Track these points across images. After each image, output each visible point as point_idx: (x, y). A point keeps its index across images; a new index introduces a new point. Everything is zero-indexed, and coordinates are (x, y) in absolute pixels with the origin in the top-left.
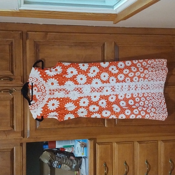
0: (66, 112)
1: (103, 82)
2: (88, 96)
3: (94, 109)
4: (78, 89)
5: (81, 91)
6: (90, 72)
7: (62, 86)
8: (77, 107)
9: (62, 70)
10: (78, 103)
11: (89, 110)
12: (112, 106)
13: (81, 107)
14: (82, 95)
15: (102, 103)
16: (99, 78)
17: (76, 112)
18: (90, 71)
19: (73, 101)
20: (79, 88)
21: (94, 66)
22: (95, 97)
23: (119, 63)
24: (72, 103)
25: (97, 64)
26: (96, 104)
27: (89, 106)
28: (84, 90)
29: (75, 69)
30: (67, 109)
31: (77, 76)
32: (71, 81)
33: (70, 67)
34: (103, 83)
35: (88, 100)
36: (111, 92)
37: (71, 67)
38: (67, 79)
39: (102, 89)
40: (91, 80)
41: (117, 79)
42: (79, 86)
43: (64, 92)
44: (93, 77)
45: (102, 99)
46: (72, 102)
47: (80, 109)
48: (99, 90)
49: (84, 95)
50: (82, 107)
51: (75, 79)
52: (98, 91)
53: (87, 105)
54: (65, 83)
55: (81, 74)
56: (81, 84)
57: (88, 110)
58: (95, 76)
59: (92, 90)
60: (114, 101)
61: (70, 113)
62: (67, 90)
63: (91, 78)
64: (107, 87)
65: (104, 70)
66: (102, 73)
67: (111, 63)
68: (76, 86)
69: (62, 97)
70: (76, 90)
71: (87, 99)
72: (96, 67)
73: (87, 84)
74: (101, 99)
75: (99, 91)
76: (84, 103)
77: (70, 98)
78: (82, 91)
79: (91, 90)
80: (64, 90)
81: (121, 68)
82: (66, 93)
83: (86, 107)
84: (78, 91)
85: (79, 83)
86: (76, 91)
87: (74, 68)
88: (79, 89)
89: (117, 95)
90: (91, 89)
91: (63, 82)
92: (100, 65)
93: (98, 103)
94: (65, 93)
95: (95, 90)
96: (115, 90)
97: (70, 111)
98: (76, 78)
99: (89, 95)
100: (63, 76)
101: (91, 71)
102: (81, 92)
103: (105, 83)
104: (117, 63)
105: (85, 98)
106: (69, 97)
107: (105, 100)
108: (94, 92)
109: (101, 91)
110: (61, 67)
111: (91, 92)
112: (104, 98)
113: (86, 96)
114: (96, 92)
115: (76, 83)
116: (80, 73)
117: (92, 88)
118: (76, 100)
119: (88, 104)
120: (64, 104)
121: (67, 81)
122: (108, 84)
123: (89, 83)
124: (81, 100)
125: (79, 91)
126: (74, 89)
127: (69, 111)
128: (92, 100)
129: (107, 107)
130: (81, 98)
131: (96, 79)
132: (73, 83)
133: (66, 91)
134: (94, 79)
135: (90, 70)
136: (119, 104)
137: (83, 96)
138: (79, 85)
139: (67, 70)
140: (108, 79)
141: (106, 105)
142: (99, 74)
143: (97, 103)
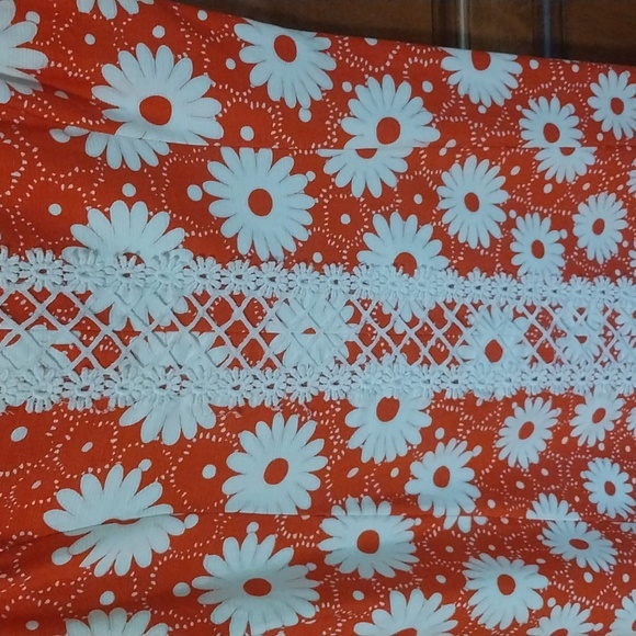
0: (62, 594)
1: (463, 258)
2: (318, 403)
3: (369, 542)
4: (221, 312)
5: (254, 333)
6: (344, 138)
7: (39, 258)
8: (192, 521)
9: (38, 60)
10: (209, 472)
11: (318, 557)
12: (530, 515)
13: (237, 526)
14: (258, 389)
15: (442, 478)
16: (429, 212)
17: (181, 589)
18: (347, 125)
19: (155, 449)
20: (239, 299)
21: (388, 80)
22: (388, 409)
23: (602, 77)
24: (146, 480)
25: (418, 57)
26: (389, 486)
27: (321, 507)
28: (285, 329)
29: (197, 73)
30: (78, 548)
31: (213, 167)
32: (154, 207)
33: (142, 49)
34: (463, 270)
35: (319, 444)
36: (525, 366)
37: (154, 45)
38: (107, 185)
39: (453, 335)
40: (357, 222)
41: (570, 243)
42: (240, 279)
43: (65, 334)
44: (377, 192)
45: (445, 441)
46: (146, 465)
47: (230, 544)
48: (425, 335)
49: (279, 392)
50: (253, 527)
51: (194, 193)
52: (412, 353)
53: (306, 503)
54: (77, 231)
55: (256, 145)
56: (255, 260)
57: (312, 559)
58: (392, 182)
59: (366, 335)
60: (535, 460)
61: (107, 598)
62: (104, 317)
63: (351, 205)
64: (496, 310)
65: (480, 133)
66: (456, 167)
67: (534, 64)
68: (207, 275)
69: (39, 403)
70: (203, 327)
71: (311, 427)
72: (406, 88)
73: (318, 268)
74: (440, 433)
75: (424, 351)
76: (276, 472)
77: (127, 420)
78: (268, 337)
79: (352, 333)
80: (64, 307)
81: (618, 136)
82: (86, 352)
83: (293, 522)
84: (220, 331)
85: (243, 248)
86: (207, 339)
87: (186, 64)
88: (238, 314)
89: (566, 403)
90: (356, 318)
91: (55, 209)
92: (439, 76)
93: (406, 475)
94: (73, 353)
95: (391, 333)
96: (559, 353)
97: (111, 581)
98: (210, 187)
99: (332, 393)
100: (60, 137)
101: (361, 124)
102: (254, 353)
103: (476, 275)
104: (581, 77)
105: (294, 419)
106: (116, 397)
107: (470, 448)
108: (377, 352)
109: (439, 355)
110: (33, 17)
111: (354, 350)
112: (468, 424)
113: (303, 396)
114: (402, 359)
115: (209, 240)
116: (247, 133)
117: (366, 315)
118: (190, 434)
119: (315, 484)
120: (48, 491)
121: (104, 203)
122: (502, 279)
123: (332, 258)
124: (246, 438)
125: (237, 333)
126: (183, 309)
127: (100, 572)
128: (353, 444)
129: (481, 520)
130: (248, 417)
131: (395, 217)
132: (179, 234)
133: (87, 329)
134: (378, 220)
135: (347, 110)
136: (585, 494)
137: (271, 399)
138: (236, 267)
139: (108, 71)
140: (498, 234)
141: (481, 504)
142: (426, 172)
143: (395, 473)
